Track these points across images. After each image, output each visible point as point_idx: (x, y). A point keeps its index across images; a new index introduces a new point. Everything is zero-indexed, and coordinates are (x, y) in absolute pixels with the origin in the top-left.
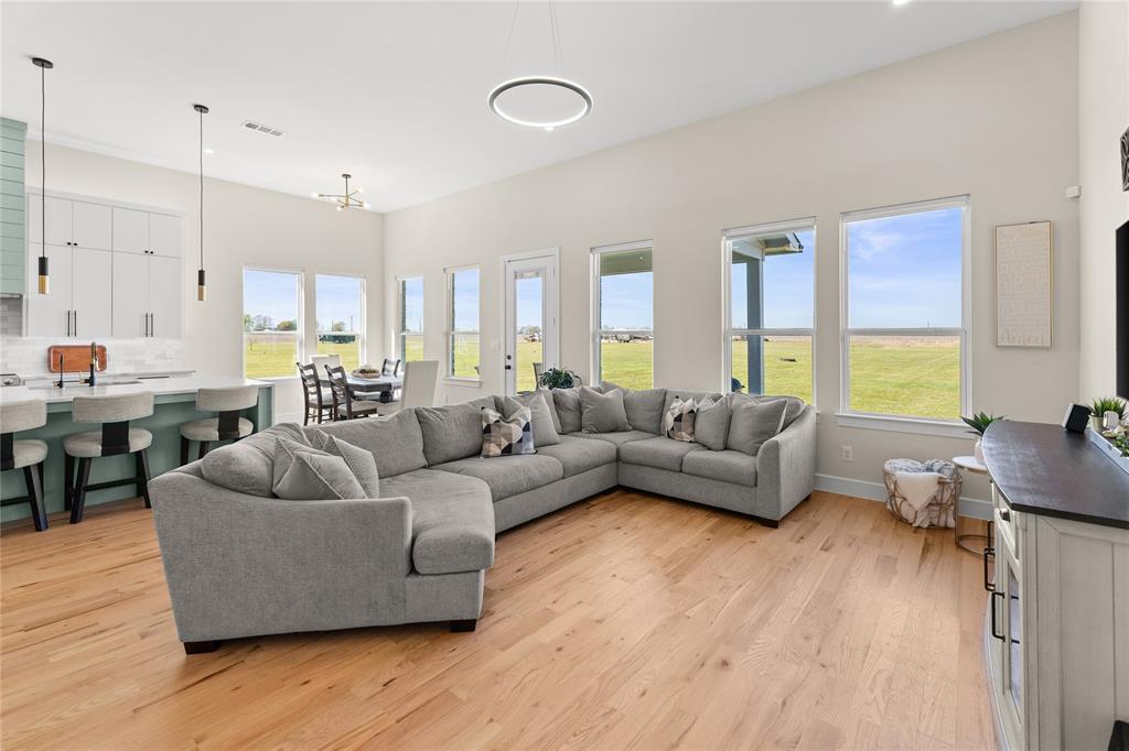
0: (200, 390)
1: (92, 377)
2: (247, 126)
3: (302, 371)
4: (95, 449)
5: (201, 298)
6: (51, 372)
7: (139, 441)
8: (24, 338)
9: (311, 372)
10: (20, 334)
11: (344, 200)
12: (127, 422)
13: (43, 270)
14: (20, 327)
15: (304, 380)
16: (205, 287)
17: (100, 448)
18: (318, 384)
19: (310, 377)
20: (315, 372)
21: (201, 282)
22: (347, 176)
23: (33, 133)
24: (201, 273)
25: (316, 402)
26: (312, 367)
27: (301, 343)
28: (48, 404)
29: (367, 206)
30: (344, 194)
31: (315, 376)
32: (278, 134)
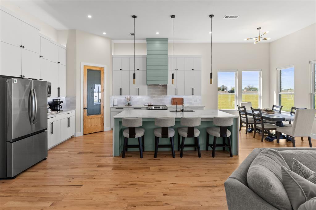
0: (214, 118)
1: (183, 109)
2: (226, 18)
3: (239, 108)
4: (186, 135)
5: (211, 83)
6: (172, 105)
7: (197, 134)
8: (167, 96)
9: (243, 109)
10: (167, 95)
11: (258, 39)
12: (194, 127)
13: (173, 78)
14: (167, 93)
15: (240, 112)
16: (212, 79)
17: (187, 134)
18: (247, 114)
19: (242, 111)
20: (245, 109)
21: (211, 77)
22: (259, 28)
23: (170, 41)
24: (211, 74)
25: (245, 121)
26: (244, 107)
27: (236, 97)
28: (175, 119)
29: (269, 39)
30: (258, 36)
31: (245, 111)
32: (236, 17)
